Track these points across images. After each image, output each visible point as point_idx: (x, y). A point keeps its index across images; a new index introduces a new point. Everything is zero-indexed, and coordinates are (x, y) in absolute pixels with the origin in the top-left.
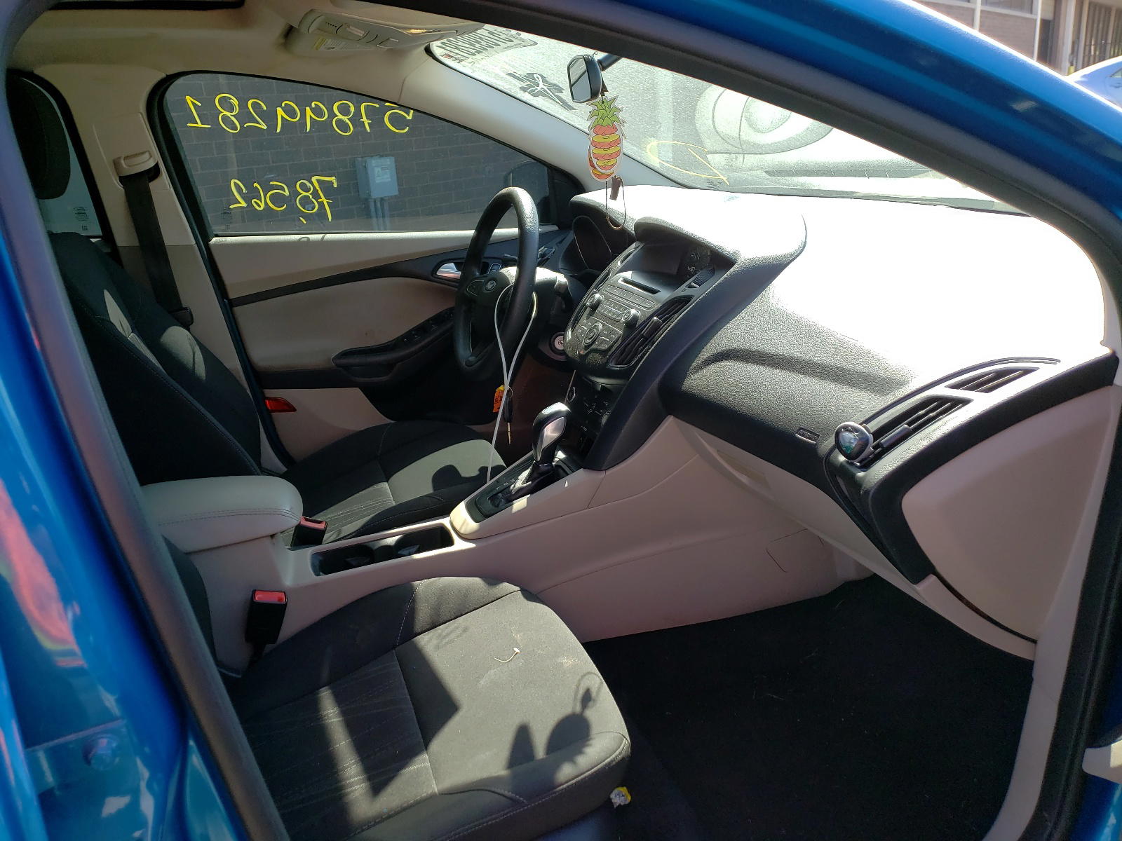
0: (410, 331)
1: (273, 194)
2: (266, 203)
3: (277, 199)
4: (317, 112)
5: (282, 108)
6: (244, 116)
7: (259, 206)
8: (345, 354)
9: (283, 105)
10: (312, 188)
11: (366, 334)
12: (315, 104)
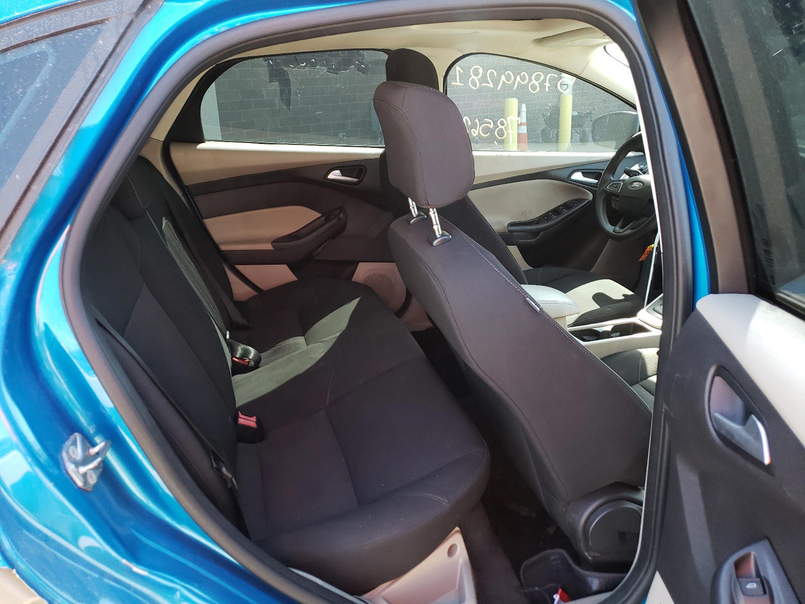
0: (548, 212)
1: (484, 127)
2: (479, 132)
3: (486, 130)
4: (523, 79)
5: (505, 75)
6: (484, 79)
7: (475, 133)
8: (512, 224)
9: (506, 74)
10: (506, 124)
11: (522, 213)
12: (524, 74)
